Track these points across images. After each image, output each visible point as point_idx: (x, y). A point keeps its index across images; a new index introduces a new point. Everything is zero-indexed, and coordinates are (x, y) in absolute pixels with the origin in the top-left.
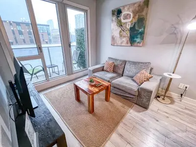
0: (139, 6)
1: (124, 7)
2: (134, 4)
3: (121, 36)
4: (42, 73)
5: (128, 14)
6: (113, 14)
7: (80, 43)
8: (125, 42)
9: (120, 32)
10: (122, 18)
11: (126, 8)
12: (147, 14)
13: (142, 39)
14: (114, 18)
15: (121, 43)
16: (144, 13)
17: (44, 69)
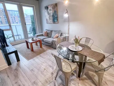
0: (54, 6)
1: (49, 5)
2: (52, 5)
3: (49, 19)
4: (12, 38)
5: (51, 9)
6: (45, 8)
7: (33, 23)
8: (51, 21)
9: (49, 17)
10: (49, 10)
11: (50, 6)
12: (57, 9)
13: (57, 20)
14: (46, 10)
15: (50, 22)
16: (56, 9)
17: (13, 36)
